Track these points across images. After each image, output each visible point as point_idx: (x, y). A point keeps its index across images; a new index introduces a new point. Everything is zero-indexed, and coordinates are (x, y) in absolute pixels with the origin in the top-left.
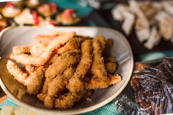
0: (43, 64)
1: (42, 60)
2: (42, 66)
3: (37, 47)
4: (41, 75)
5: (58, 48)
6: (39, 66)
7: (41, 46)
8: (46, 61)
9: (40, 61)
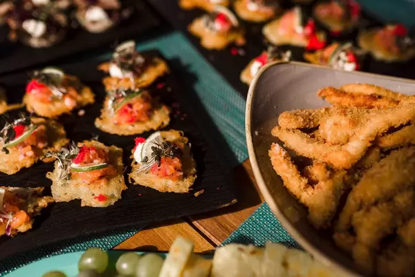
0: (347, 168)
1: (349, 158)
2: (345, 170)
3: (335, 124)
4: (340, 189)
5: (383, 134)
6: (338, 170)
7: (344, 121)
8: (356, 161)
9: (345, 159)
